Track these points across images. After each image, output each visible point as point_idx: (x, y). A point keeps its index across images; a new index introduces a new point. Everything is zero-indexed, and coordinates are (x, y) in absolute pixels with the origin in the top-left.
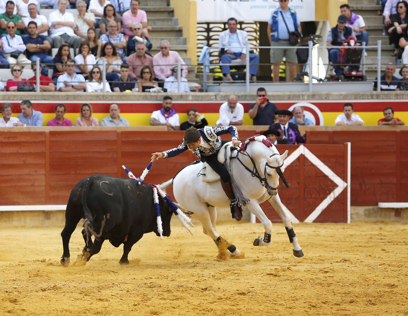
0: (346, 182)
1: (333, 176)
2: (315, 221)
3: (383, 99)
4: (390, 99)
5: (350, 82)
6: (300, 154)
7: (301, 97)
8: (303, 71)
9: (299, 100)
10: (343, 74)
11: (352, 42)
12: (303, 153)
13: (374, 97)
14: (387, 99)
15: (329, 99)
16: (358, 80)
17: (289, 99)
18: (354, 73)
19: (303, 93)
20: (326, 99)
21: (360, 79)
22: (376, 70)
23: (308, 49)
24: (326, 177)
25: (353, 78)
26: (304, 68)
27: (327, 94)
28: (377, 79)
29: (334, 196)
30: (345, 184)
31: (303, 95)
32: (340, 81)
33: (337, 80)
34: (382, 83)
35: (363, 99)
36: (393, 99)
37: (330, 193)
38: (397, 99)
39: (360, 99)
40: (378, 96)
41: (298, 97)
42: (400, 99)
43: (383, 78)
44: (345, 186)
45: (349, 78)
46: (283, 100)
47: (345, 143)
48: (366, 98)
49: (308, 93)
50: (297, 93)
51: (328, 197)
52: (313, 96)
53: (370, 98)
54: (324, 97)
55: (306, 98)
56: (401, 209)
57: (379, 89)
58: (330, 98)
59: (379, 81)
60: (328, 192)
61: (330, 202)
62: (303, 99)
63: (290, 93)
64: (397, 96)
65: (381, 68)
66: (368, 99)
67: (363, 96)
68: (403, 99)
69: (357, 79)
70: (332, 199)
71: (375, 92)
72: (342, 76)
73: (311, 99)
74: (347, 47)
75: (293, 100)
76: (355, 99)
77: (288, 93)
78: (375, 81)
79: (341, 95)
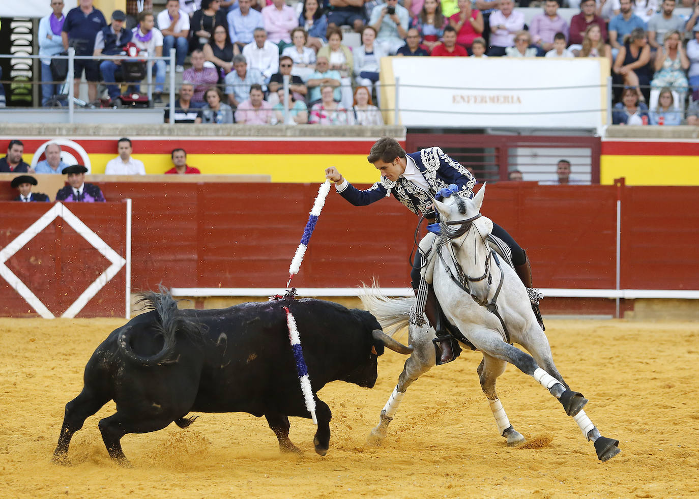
0: (125, 257)
1: (105, 248)
2: (78, 316)
3: (178, 135)
4: (189, 135)
5: (130, 110)
6: (56, 216)
7: (57, 130)
8: (61, 92)
9: (55, 135)
10: (119, 98)
11: (133, 51)
12: (61, 215)
13: (166, 132)
14: (184, 135)
15: (99, 135)
16: (142, 107)
17: (39, 134)
18: (135, 97)
19: (61, 126)
20: (95, 134)
21: (145, 105)
22: (167, 92)
23: (67, 60)
24: (94, 251)
25: (134, 104)
26: (62, 87)
27: (96, 127)
28: (168, 105)
29: (107, 278)
30: (123, 261)
31: (60, 129)
32: (115, 107)
33: (112, 106)
34: (177, 112)
35: (149, 135)
36: (192, 136)
37: (100, 275)
38: (199, 135)
39: (144, 135)
40: (170, 131)
41: (53, 131)
42: (203, 136)
43: (177, 104)
44: (123, 264)
45: (127, 103)
46: (31, 135)
47: (123, 201)
48: (153, 133)
49: (68, 126)
50: (51, 125)
51: (98, 280)
52: (75, 130)
53: (159, 133)
54: (91, 132)
55: (64, 132)
56: (205, 298)
57: (172, 120)
58: (101, 133)
59: (172, 108)
60: (97, 273)
61: (100, 287)
62: (61, 135)
63: (41, 126)
64: (198, 131)
65: (176, 89)
66: (156, 135)
67: (149, 131)
68: (207, 135)
69: (140, 105)
70: (104, 284)
71: (166, 125)
72: (118, 101)
73: (73, 135)
74: (126, 58)
75: (45, 135)
76: (138, 135)
77: (37, 126)
78: (167, 108)
79: (117, 129)
